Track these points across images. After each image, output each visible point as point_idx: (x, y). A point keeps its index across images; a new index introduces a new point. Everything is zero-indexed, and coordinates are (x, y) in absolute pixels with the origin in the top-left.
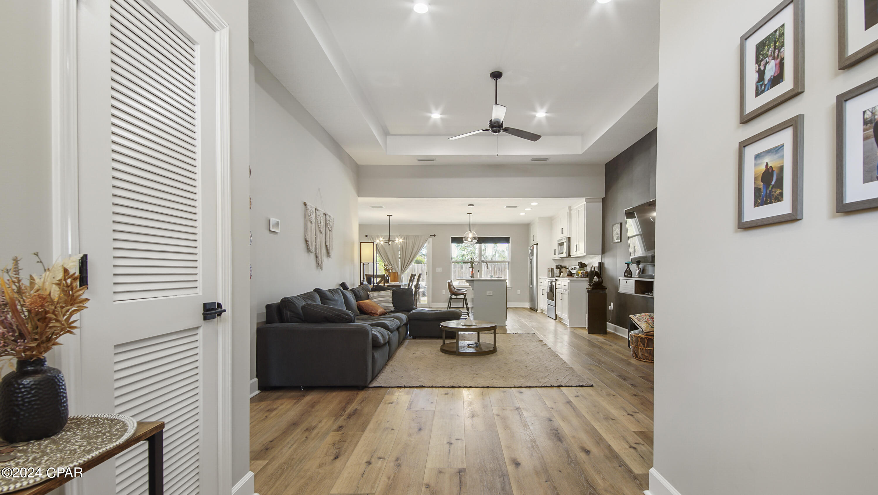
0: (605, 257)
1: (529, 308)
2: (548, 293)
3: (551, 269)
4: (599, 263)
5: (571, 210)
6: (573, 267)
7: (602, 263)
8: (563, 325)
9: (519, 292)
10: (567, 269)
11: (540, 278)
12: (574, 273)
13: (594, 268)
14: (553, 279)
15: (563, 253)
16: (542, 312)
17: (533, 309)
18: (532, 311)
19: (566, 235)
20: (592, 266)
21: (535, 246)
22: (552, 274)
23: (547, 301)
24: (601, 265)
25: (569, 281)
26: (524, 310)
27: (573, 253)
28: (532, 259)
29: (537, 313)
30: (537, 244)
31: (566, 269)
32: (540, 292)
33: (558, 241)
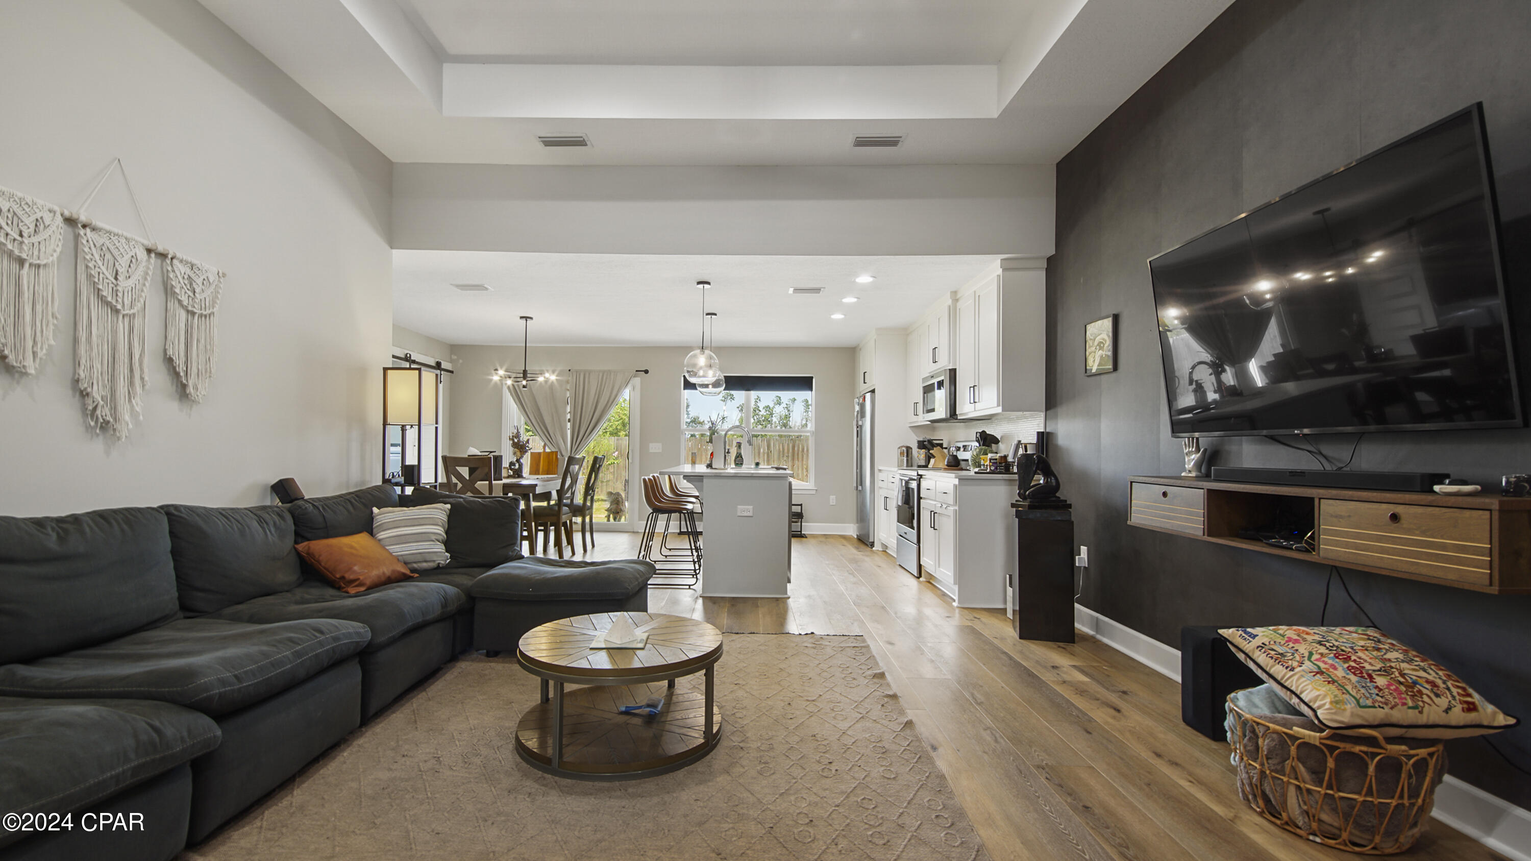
0: (1056, 417)
1: (856, 537)
2: (899, 508)
3: (905, 449)
4: (1038, 433)
5: (957, 300)
6: (960, 445)
7: (1048, 433)
8: (938, 596)
9: (833, 499)
10: (945, 451)
11: (880, 470)
12: (967, 460)
13: (1026, 447)
14: (913, 474)
15: (933, 410)
16: (885, 551)
17: (864, 541)
18: (863, 546)
19: (944, 363)
20: (1019, 441)
21: (868, 396)
22: (907, 460)
23: (897, 525)
24: (1044, 439)
25: (956, 481)
26: (845, 542)
27: (966, 409)
28: (861, 426)
29: (873, 552)
30: (873, 391)
31: (943, 448)
32: (879, 503)
33: (924, 380)
